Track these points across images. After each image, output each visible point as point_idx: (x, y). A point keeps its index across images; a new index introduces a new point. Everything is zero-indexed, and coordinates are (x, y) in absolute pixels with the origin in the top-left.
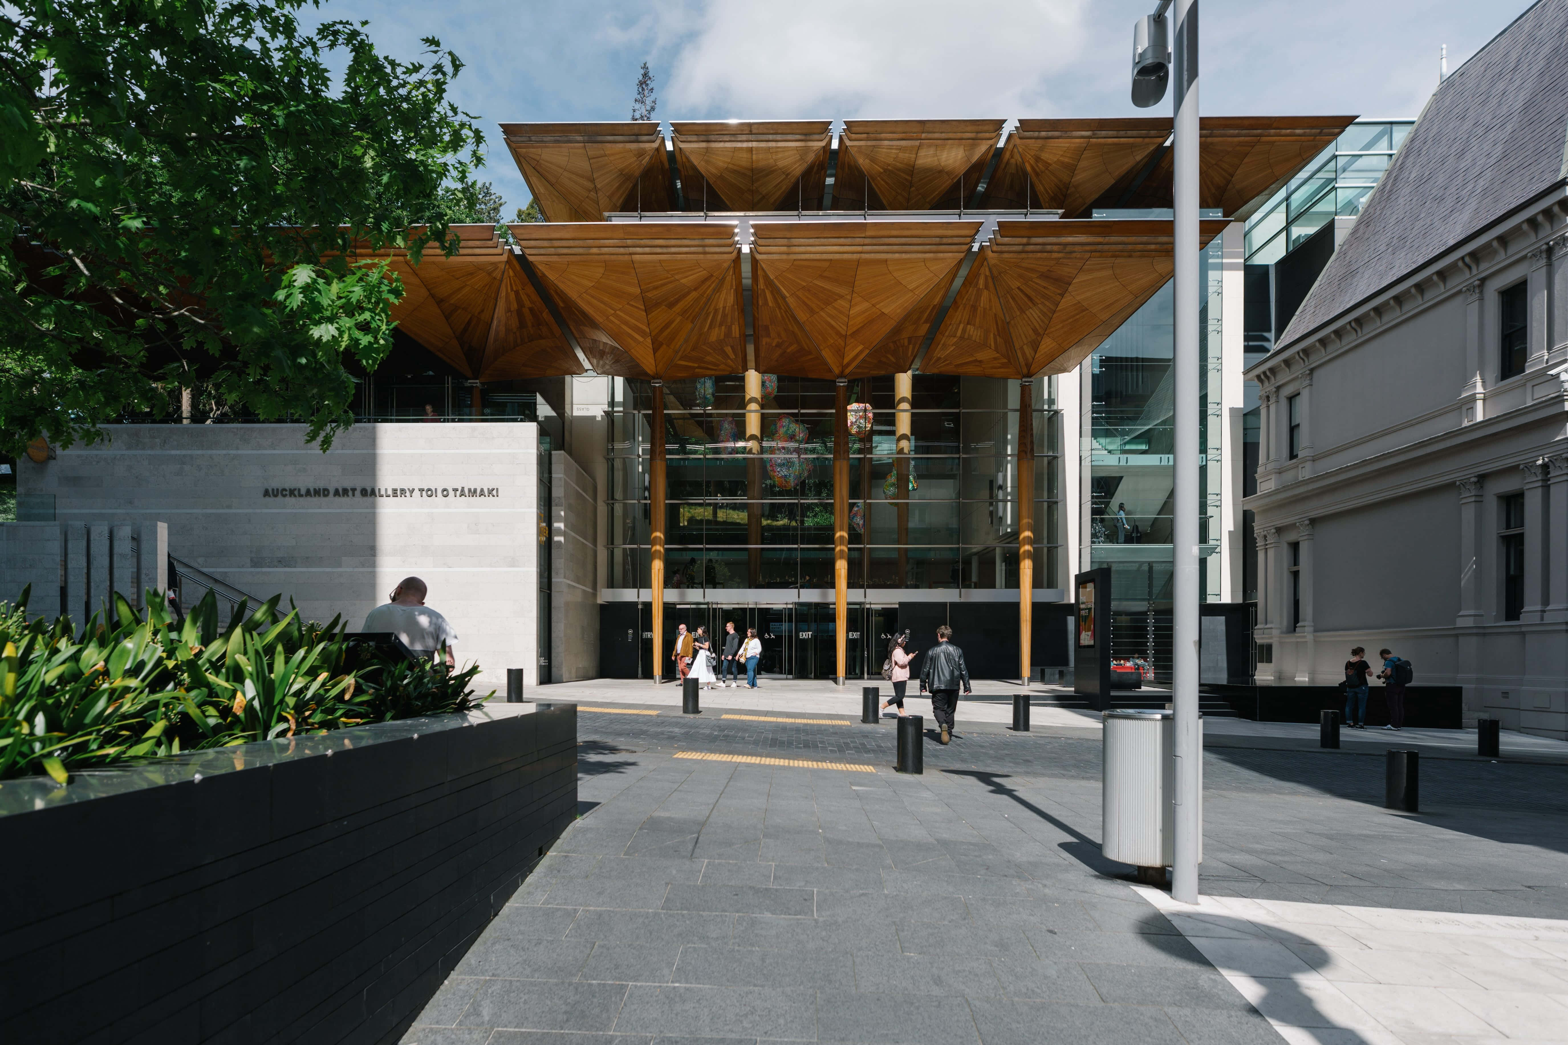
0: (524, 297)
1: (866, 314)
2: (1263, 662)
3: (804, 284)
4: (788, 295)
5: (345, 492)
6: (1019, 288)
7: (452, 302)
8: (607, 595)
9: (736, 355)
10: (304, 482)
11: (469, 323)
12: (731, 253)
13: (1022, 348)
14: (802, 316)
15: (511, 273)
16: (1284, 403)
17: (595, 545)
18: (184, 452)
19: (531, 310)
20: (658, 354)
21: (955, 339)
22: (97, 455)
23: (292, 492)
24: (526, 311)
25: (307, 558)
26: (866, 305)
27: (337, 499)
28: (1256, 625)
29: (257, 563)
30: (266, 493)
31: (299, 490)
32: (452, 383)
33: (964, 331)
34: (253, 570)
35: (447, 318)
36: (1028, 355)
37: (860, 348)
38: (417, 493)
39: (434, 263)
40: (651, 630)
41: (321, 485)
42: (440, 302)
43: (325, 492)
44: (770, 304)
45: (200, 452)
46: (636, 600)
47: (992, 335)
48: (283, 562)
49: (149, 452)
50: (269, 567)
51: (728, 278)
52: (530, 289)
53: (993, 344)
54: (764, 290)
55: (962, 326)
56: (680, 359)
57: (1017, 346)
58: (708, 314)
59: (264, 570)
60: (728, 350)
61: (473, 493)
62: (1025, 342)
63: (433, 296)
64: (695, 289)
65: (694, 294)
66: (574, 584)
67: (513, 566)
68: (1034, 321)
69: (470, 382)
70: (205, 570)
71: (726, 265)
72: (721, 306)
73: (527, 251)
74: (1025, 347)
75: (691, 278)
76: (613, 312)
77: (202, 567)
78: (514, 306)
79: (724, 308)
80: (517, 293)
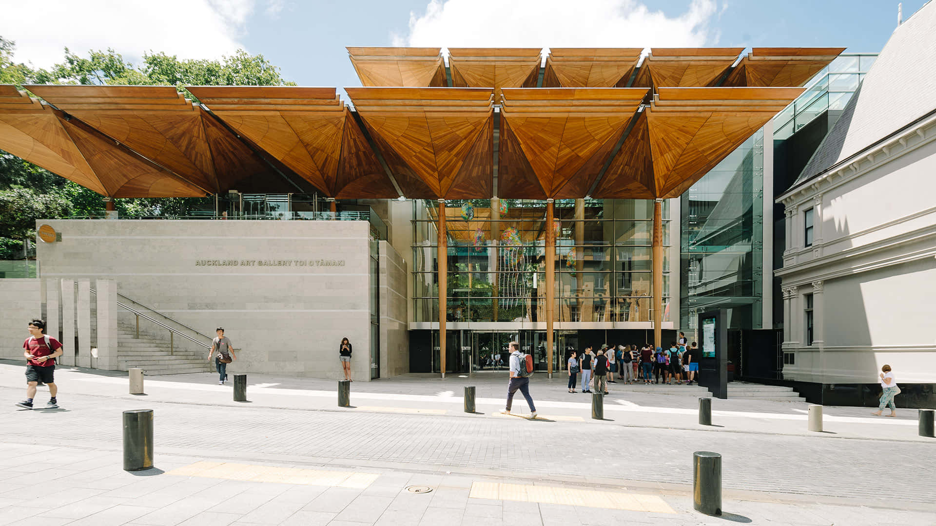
0: (359, 144)
1: (568, 157)
2: (788, 363)
3: (532, 135)
4: (521, 142)
5: (248, 263)
6: (663, 139)
7: (314, 145)
8: (413, 326)
9: (487, 185)
10: (222, 258)
11: (326, 159)
12: (488, 112)
13: (658, 179)
14: (529, 157)
15: (350, 126)
16: (802, 215)
17: (406, 297)
18: (143, 237)
19: (364, 152)
20: (442, 182)
21: (616, 176)
22: (88, 239)
23: (215, 263)
24: (361, 153)
25: (224, 303)
26: (568, 150)
27: (243, 267)
28: (783, 342)
29: (191, 307)
30: (198, 264)
31: (219, 261)
32: (318, 199)
33: (622, 170)
34: (189, 311)
35: (312, 157)
36: (661, 184)
37: (562, 179)
38: (293, 264)
39: (299, 117)
40: (439, 345)
41: (232, 258)
42: (306, 146)
43: (235, 263)
44: (510, 151)
45: (153, 237)
46: (430, 329)
47: (640, 172)
48: (208, 306)
49: (121, 237)
50: (199, 309)
51: (486, 131)
52: (362, 138)
53: (639, 178)
54: (506, 140)
55: (622, 166)
56: (455, 187)
57: (656, 178)
58: (472, 157)
59: (197, 311)
60: (483, 182)
61: (328, 264)
62: (661, 175)
63: (301, 141)
64: (465, 138)
65: (464, 142)
66: (393, 319)
67: (354, 309)
68: (668, 161)
69: (329, 200)
70: (158, 311)
71: (484, 121)
72: (480, 151)
73: (359, 108)
74: (660, 178)
75: (464, 130)
76: (415, 154)
77: (157, 309)
78: (354, 150)
79: (482, 153)
80: (355, 140)
